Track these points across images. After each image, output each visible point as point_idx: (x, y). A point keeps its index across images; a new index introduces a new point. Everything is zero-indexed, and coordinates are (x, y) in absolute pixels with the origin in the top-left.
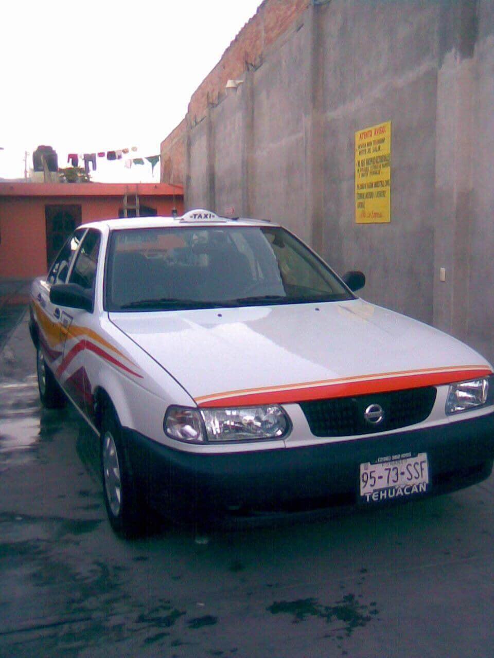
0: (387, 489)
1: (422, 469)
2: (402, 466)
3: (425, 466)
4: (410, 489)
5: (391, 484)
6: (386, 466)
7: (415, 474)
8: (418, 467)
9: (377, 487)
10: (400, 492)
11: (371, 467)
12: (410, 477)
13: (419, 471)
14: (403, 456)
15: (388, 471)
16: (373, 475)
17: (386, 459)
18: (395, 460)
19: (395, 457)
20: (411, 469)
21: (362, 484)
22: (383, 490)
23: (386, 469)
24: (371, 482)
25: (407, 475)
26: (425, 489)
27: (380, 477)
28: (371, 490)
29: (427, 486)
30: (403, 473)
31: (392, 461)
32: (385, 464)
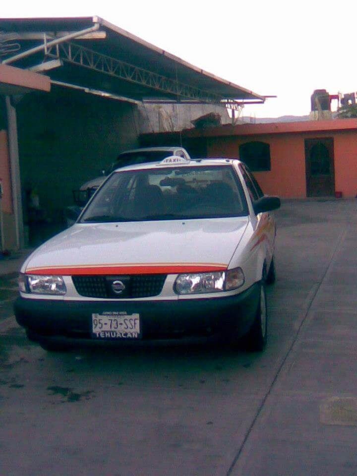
0: (110, 332)
1: (135, 324)
2: (121, 320)
3: (138, 322)
4: (126, 334)
5: (113, 329)
6: (109, 317)
7: (130, 326)
8: (133, 322)
9: (103, 329)
10: (119, 335)
11: (99, 317)
12: (126, 327)
13: (133, 324)
14: (121, 313)
15: (110, 321)
16: (101, 321)
17: (108, 313)
18: (115, 315)
19: (115, 313)
20: (128, 322)
21: (94, 326)
22: (107, 332)
23: (109, 320)
24: (99, 325)
25: (124, 325)
26: (136, 336)
27: (106, 324)
28: (100, 330)
29: (138, 335)
30: (121, 324)
31: (112, 315)
32: (108, 316)
